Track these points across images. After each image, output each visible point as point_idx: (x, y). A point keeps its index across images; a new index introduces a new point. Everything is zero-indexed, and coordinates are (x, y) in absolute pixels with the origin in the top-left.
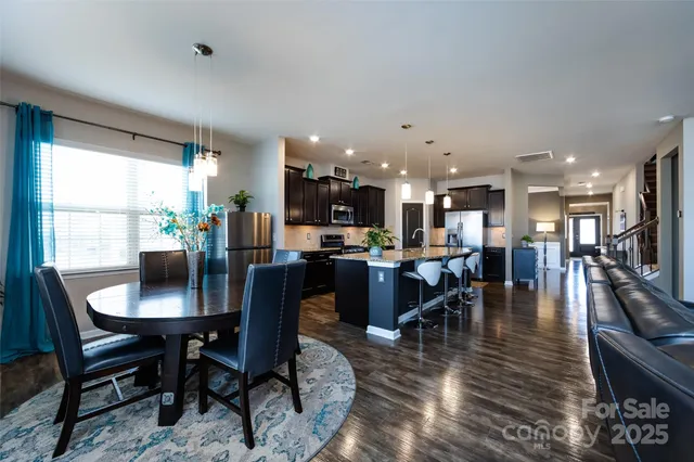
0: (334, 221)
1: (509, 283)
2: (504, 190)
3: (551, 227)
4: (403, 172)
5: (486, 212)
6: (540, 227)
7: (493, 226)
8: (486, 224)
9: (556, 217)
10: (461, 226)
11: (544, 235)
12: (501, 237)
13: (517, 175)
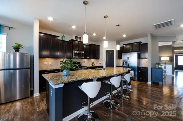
0: (74, 57)
1: (149, 83)
2: (147, 44)
3: (168, 59)
4: (104, 38)
5: (139, 53)
6: (163, 59)
7: (142, 58)
8: (139, 57)
9: (170, 55)
10: (128, 58)
11: (165, 62)
12: (146, 63)
13: (153, 37)
